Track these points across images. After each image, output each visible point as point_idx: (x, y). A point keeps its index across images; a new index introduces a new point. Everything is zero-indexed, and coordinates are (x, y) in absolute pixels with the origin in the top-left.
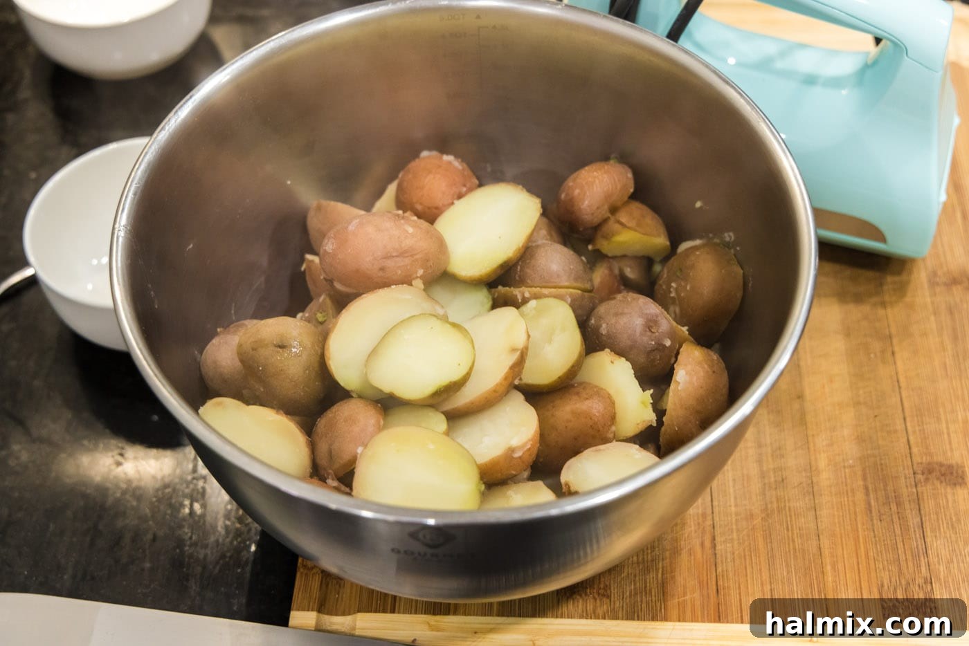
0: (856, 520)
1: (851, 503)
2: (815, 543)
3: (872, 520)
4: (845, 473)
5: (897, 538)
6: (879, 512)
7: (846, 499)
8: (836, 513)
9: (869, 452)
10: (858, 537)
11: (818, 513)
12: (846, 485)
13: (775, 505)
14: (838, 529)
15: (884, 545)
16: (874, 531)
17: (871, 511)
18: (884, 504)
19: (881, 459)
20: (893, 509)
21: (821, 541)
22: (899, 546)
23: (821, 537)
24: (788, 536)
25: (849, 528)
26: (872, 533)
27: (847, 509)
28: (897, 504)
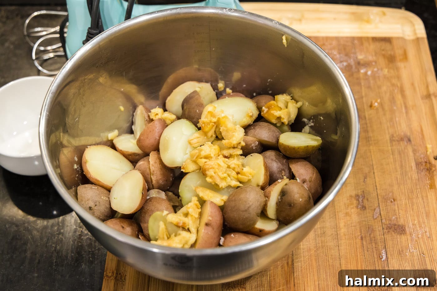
0: (357, 251)
1: (354, 243)
2: (338, 262)
3: (364, 251)
4: (352, 229)
5: (375, 259)
6: (367, 247)
7: (352, 241)
8: (348, 248)
9: (363, 219)
10: (358, 258)
11: (340, 248)
12: (353, 235)
13: (320, 245)
14: (349, 255)
15: (369, 263)
16: (365, 256)
17: (363, 247)
18: (369, 243)
19: (368, 223)
20: (373, 246)
21: (341, 261)
22: (376, 263)
23: (341, 259)
24: (326, 259)
25: (354, 254)
26: (364, 257)
27: (353, 246)
28: (375, 243)
